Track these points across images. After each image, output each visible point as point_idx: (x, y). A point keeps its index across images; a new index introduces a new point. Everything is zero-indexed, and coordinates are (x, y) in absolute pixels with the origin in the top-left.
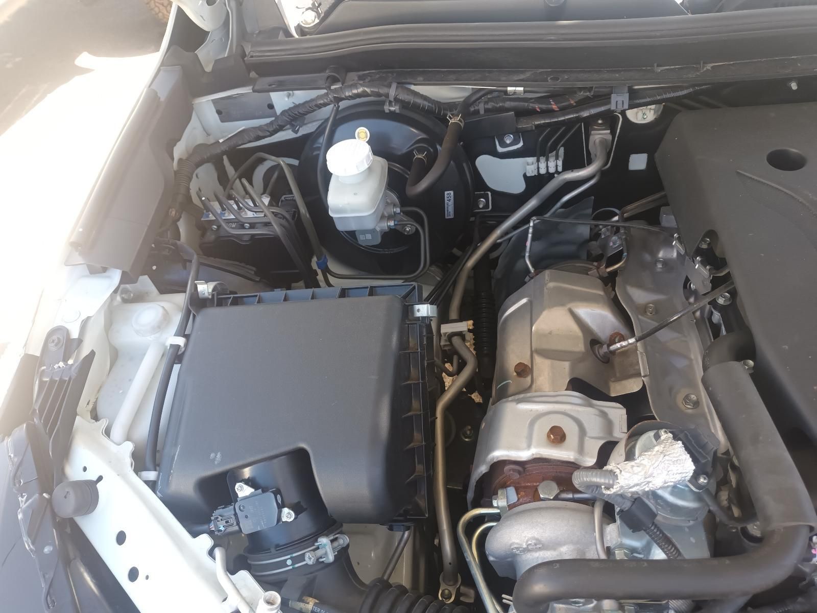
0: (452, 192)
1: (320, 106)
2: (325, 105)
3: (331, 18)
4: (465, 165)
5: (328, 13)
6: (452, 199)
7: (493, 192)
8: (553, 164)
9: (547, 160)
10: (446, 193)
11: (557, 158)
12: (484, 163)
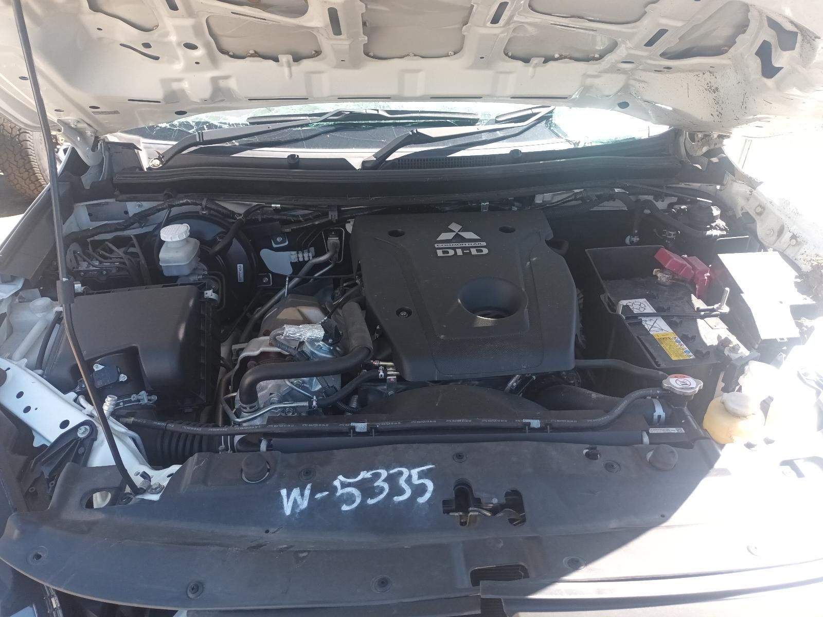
0: (242, 265)
1: (159, 210)
2: (163, 209)
3: (170, 163)
4: (252, 254)
5: (168, 161)
6: (242, 269)
7: (273, 274)
8: (306, 256)
9: (303, 253)
10: (238, 265)
11: (309, 252)
12: (265, 253)
